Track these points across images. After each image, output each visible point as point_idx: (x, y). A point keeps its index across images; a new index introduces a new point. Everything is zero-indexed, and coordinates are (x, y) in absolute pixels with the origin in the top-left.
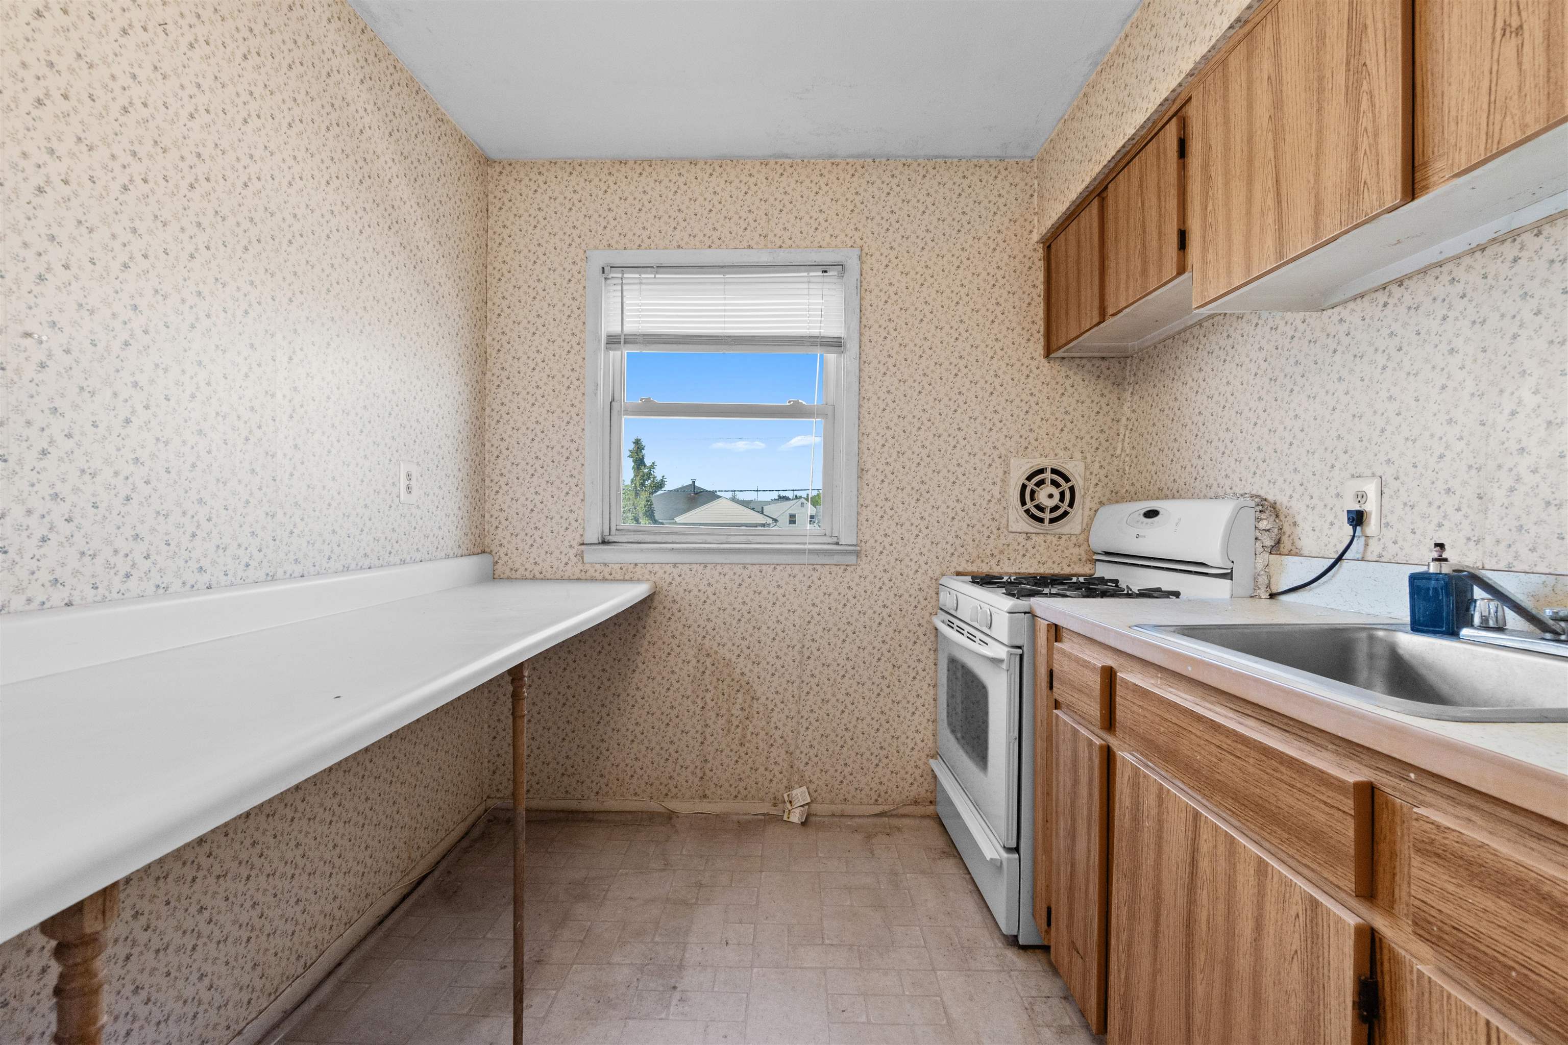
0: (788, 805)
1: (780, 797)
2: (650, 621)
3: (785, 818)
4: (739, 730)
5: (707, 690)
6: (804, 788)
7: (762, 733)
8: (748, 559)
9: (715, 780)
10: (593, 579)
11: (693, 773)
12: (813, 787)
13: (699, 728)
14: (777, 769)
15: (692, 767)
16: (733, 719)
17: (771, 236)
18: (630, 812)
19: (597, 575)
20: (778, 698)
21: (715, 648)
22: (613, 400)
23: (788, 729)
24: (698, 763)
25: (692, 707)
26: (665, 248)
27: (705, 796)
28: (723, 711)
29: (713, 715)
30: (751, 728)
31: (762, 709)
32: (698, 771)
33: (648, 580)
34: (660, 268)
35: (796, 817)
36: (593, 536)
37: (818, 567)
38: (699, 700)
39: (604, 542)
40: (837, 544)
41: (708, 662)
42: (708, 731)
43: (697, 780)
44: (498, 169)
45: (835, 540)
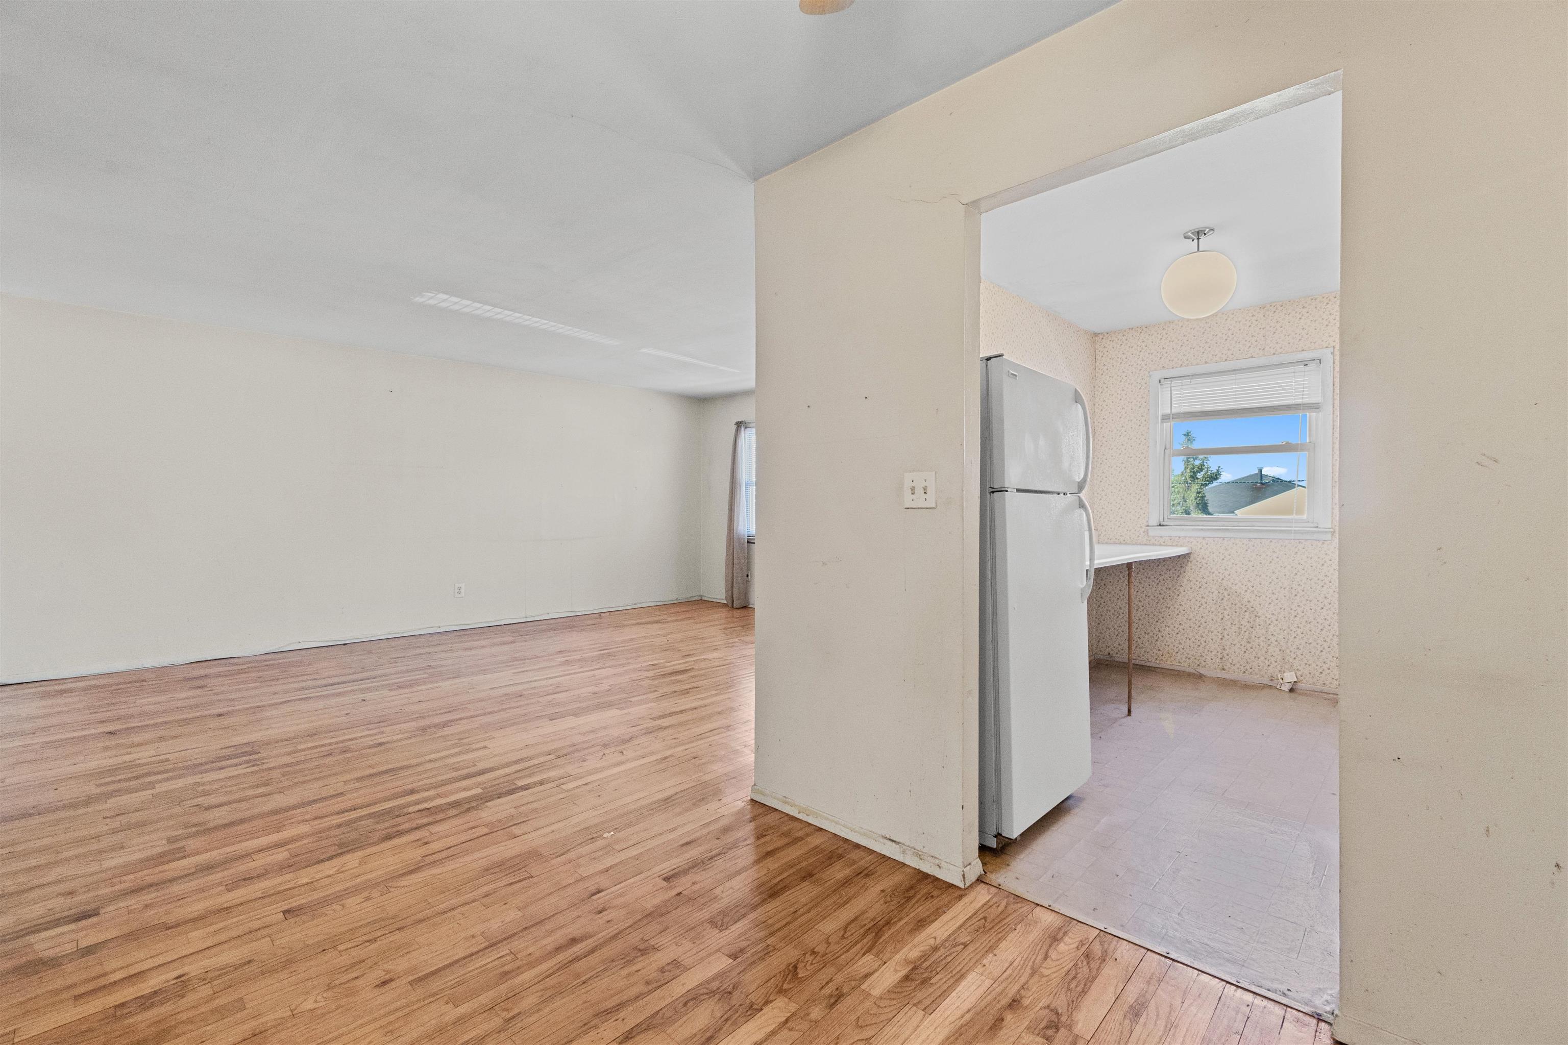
0: (1281, 681)
1: (1276, 677)
2: (1188, 568)
3: (1278, 687)
4: (1247, 634)
5: (1225, 609)
6: (1293, 673)
7: (1262, 638)
8: (1251, 535)
9: (1230, 660)
10: (1154, 545)
11: (1216, 655)
12: (1299, 673)
13: (1220, 630)
14: (1273, 659)
15: (1215, 652)
16: (1242, 627)
17: (1267, 348)
18: (1176, 671)
19: (1156, 543)
20: (1274, 618)
21: (1230, 585)
22: (1166, 448)
23: (1281, 637)
24: (1219, 650)
25: (1215, 618)
26: (1197, 364)
27: (1224, 669)
28: (1236, 622)
29: (1229, 623)
30: (1254, 633)
31: (1262, 623)
32: (1219, 654)
33: (1186, 546)
34: (1194, 376)
35: (1286, 688)
36: (1154, 521)
37: (1302, 541)
38: (1220, 614)
39: (1160, 525)
40: (1317, 527)
41: (1226, 593)
42: (1225, 633)
43: (1218, 660)
44: (1101, 336)
45: (1316, 525)
